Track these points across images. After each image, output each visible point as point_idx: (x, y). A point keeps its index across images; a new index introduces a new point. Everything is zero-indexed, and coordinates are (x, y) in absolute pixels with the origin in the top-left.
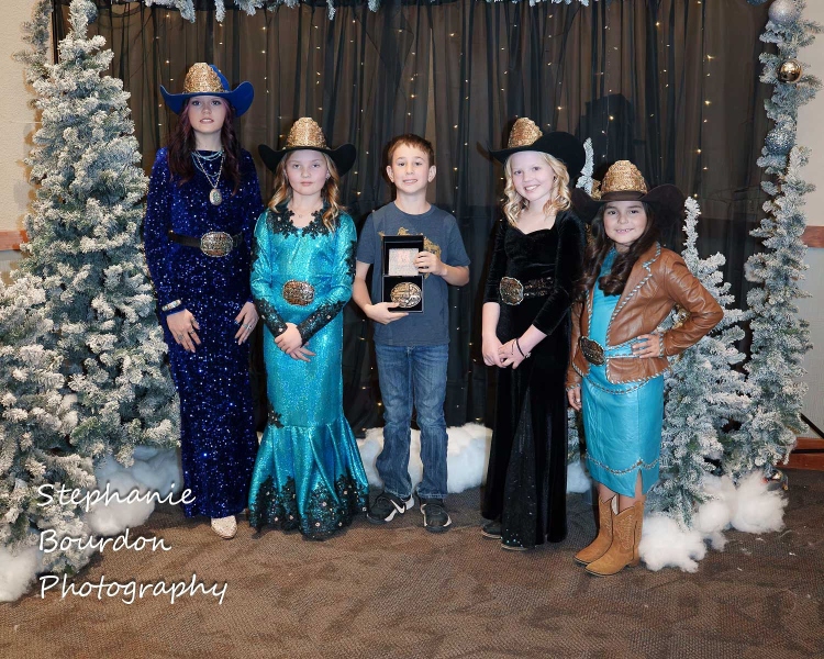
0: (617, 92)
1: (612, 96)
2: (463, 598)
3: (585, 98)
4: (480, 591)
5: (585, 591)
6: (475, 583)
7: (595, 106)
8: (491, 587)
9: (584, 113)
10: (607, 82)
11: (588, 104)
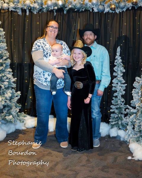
0: (125, 35)
1: (124, 36)
2: (84, 162)
3: (117, 36)
4: (88, 161)
5: (115, 162)
6: (87, 158)
7: (120, 38)
8: (91, 160)
9: (117, 40)
10: (123, 32)
11: (118, 38)
